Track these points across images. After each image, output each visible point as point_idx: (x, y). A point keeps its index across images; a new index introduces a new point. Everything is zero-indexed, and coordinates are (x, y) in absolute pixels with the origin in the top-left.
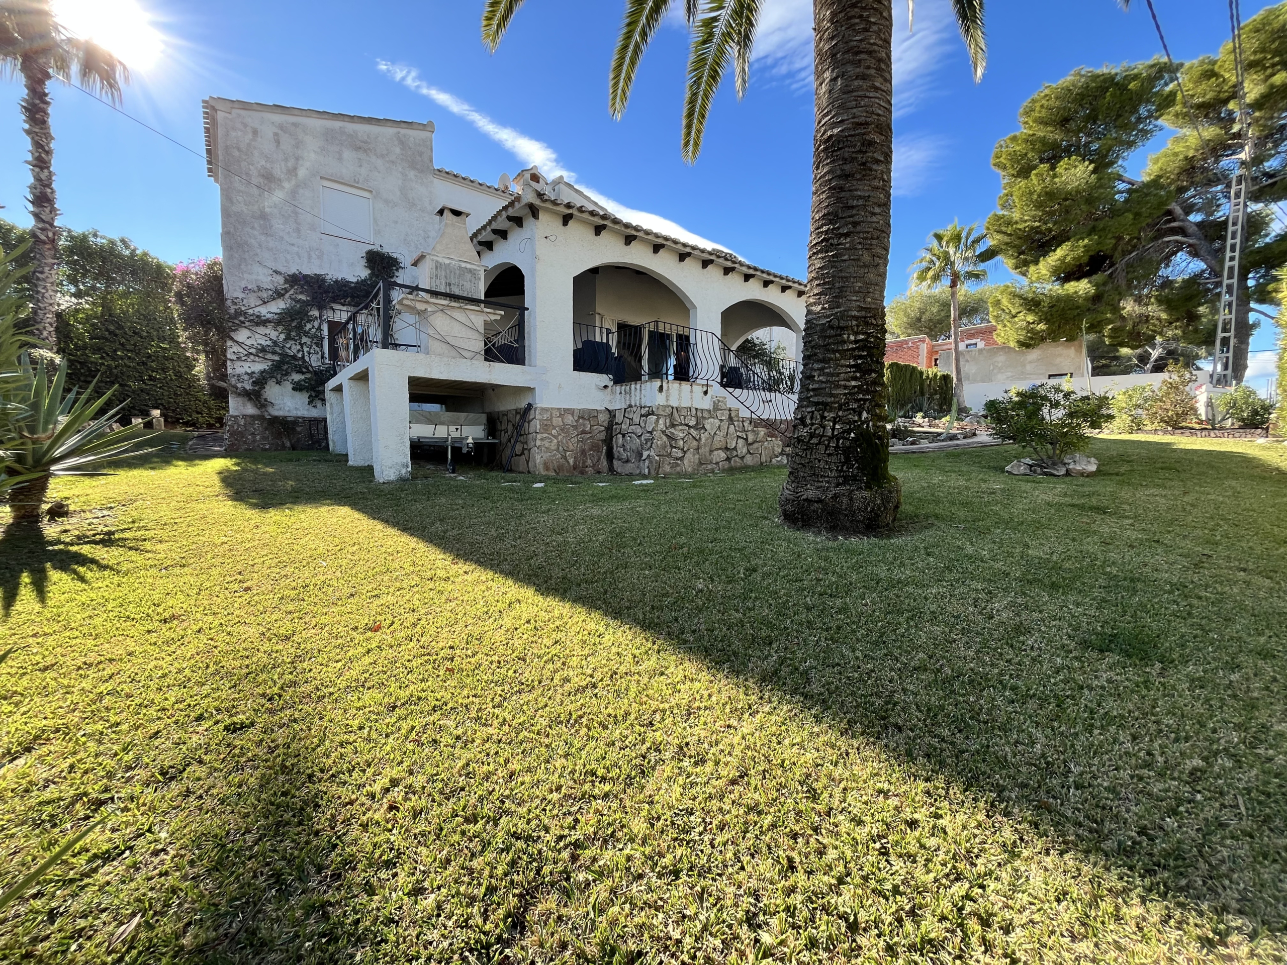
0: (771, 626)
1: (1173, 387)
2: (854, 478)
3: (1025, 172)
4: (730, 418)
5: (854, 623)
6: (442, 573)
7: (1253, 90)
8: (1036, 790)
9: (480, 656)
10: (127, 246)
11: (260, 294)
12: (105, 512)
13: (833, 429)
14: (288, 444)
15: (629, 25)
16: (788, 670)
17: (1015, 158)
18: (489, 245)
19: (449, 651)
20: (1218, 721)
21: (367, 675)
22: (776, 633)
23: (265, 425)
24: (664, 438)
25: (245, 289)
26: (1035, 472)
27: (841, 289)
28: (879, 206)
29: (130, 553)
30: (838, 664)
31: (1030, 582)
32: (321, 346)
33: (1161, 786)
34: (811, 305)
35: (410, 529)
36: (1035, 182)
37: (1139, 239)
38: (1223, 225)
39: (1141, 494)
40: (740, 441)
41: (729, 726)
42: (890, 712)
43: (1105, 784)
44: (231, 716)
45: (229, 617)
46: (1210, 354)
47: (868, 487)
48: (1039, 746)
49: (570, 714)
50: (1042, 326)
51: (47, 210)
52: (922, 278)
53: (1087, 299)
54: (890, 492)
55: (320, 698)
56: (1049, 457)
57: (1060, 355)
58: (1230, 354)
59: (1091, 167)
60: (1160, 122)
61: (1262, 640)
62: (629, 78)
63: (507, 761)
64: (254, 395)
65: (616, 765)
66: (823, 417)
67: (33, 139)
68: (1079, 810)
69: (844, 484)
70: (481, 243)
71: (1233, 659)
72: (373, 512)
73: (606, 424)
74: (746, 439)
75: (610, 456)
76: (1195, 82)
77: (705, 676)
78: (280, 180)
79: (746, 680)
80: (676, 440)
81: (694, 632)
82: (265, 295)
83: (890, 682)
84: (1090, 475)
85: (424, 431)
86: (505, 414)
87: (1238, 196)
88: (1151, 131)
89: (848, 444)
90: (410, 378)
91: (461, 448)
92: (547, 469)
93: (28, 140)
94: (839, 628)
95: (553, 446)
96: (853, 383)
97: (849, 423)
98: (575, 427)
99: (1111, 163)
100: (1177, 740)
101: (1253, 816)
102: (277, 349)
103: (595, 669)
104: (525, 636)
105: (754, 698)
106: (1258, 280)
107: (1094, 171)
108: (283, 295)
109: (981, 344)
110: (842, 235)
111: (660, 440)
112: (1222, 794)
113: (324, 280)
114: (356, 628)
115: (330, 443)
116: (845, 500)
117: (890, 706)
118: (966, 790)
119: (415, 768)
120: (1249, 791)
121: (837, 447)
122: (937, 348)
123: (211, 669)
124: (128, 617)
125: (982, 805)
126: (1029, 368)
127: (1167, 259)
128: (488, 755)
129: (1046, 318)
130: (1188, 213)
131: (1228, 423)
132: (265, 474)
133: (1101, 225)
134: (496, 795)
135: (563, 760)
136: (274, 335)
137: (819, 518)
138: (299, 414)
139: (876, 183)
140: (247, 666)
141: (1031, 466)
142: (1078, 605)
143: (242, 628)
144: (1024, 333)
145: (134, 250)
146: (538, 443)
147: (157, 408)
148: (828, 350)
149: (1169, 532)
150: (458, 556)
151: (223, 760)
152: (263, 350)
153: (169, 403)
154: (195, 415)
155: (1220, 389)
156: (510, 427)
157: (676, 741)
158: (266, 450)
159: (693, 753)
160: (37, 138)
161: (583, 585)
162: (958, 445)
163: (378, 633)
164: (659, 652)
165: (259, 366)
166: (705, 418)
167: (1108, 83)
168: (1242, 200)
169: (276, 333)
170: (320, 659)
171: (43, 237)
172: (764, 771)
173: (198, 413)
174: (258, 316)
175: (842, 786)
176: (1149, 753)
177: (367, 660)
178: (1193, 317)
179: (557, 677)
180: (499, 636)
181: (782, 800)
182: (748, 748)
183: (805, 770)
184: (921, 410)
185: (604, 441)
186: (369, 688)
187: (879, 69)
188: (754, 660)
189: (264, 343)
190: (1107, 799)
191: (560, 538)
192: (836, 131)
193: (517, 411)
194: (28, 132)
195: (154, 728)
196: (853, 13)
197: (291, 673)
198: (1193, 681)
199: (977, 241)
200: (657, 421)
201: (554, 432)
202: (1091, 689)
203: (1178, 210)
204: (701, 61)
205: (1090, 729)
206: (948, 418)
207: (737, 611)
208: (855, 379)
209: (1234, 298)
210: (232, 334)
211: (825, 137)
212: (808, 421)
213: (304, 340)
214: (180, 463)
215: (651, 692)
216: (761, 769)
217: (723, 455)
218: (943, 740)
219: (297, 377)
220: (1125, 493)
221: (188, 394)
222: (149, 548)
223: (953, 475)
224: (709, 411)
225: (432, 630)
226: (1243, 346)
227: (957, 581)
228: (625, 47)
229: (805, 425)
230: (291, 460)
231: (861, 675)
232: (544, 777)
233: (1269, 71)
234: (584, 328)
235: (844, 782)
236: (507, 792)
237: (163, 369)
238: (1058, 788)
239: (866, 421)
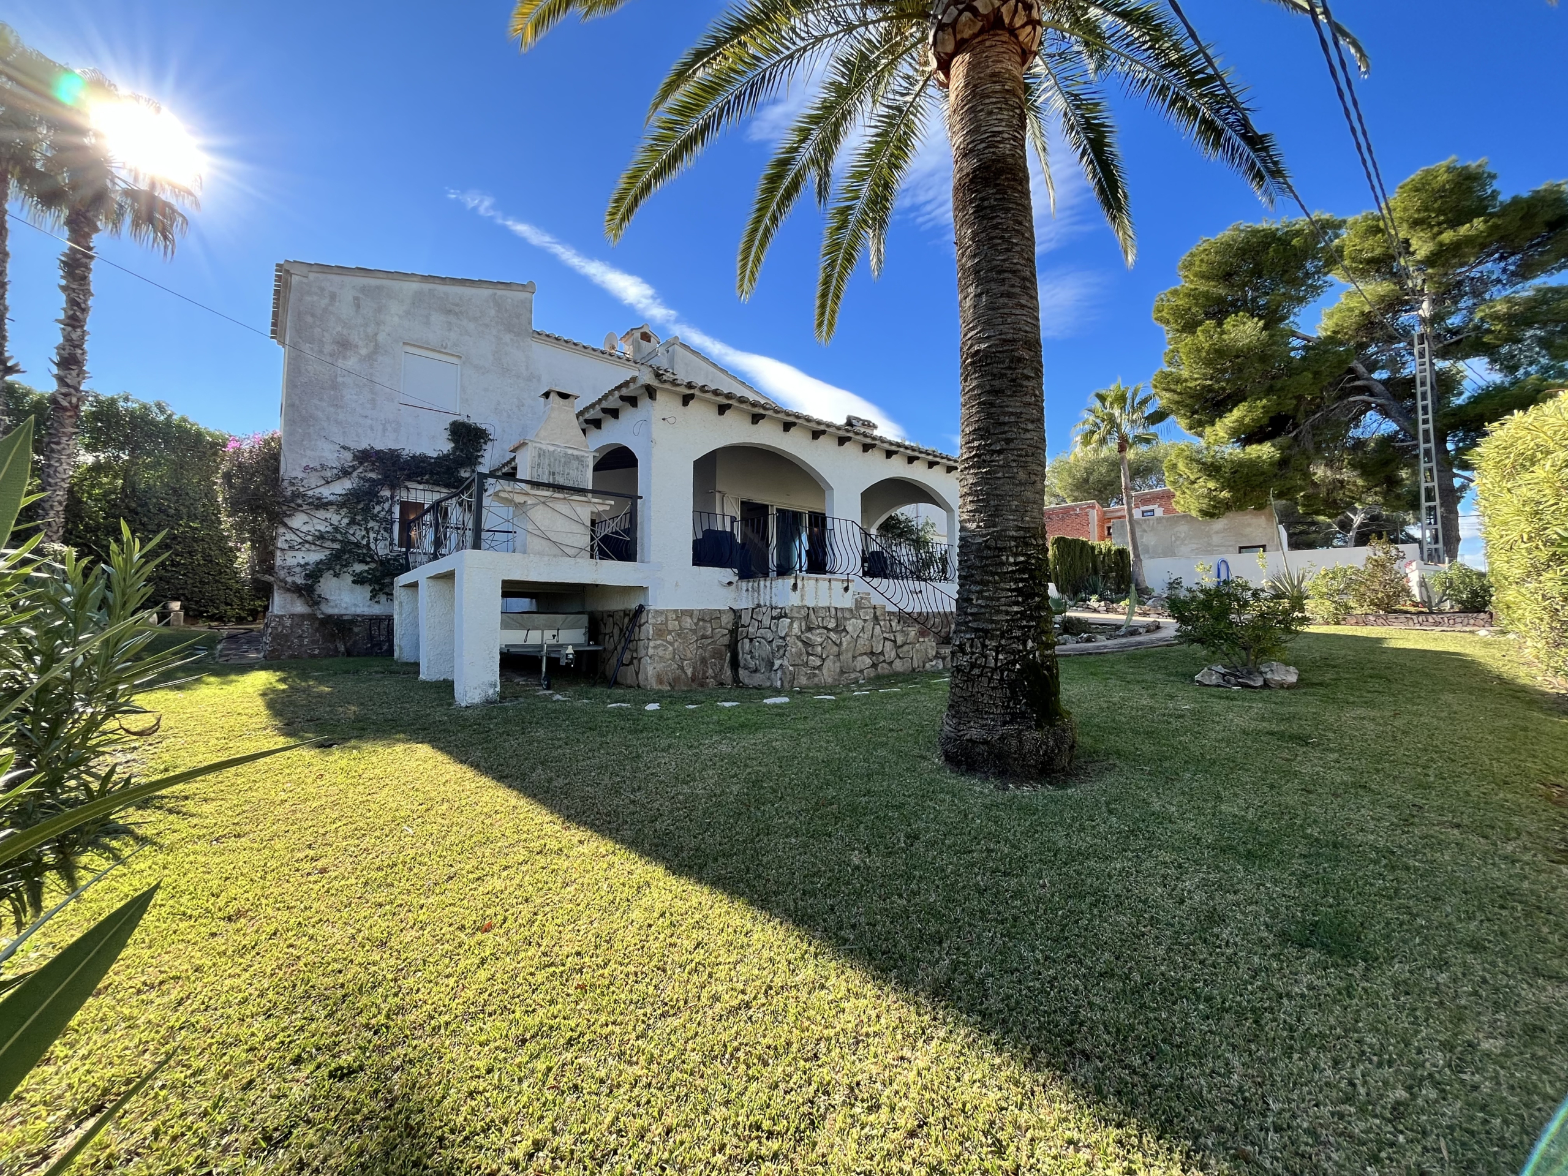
0: (938, 916)
1: (1378, 564)
2: (1023, 715)
3: (1190, 327)
4: (876, 618)
5: (1032, 912)
6: (554, 845)
7: (1422, 247)
8: (1233, 1135)
9: (612, 965)
10: (162, 410)
11: (323, 473)
12: (129, 756)
13: (996, 659)
14: (342, 648)
15: (759, 210)
16: (962, 978)
17: (1177, 313)
18: (597, 424)
19: (577, 959)
20: (1423, 1039)
21: (485, 996)
22: (947, 926)
23: (316, 625)
24: (800, 644)
25: (306, 468)
26: (1229, 682)
27: (997, 508)
28: (1032, 422)
29: (171, 817)
30: (1017, 970)
31: (1223, 851)
32: (391, 532)
33: (1362, 1125)
34: (965, 521)
35: (506, 777)
36: (1202, 338)
37: (1322, 398)
38: (1411, 382)
39: (1350, 714)
40: (888, 643)
41: (902, 1058)
42: (1076, 1035)
43: (1305, 1125)
44: (334, 1056)
45: (308, 913)
46: (1419, 520)
47: (1039, 726)
48: (1236, 1077)
49: (725, 1046)
50: (1225, 494)
51: (74, 373)
52: (1086, 442)
53: (1271, 464)
54: (1064, 731)
55: (436, 1030)
56: (1244, 665)
57: (1249, 525)
58: (1439, 526)
59: (1261, 324)
60: (1330, 277)
61: (1473, 925)
62: (758, 259)
63: (661, 1113)
64: (307, 591)
65: (782, 1115)
66: (984, 646)
67: (68, 296)
68: (1277, 1159)
69: (1011, 722)
70: (587, 421)
71: (1441, 952)
72: (460, 752)
73: (730, 626)
74: (895, 642)
75: (735, 664)
76: (1362, 237)
77: (870, 990)
78: (357, 346)
79: (916, 994)
80: (813, 646)
81: (854, 926)
82: (328, 474)
83: (1075, 993)
84: (1290, 687)
85: (516, 638)
86: (611, 615)
87: (1422, 355)
88: (1321, 287)
89: (1013, 676)
90: (504, 582)
91: (558, 659)
92: (660, 682)
93: (63, 297)
94: (1015, 919)
95: (668, 655)
96: (1016, 609)
97: (1013, 652)
98: (694, 632)
99: (1284, 318)
100: (1380, 1065)
101: (1455, 1161)
102: (339, 537)
103: (746, 983)
104: (662, 937)
105: (927, 1017)
106: (1456, 443)
107: (1265, 328)
108: (350, 473)
109: (1159, 512)
110: (994, 452)
111: (795, 647)
112: (1424, 1133)
113: (399, 456)
114: (463, 927)
115: (396, 648)
116: (1014, 742)
117: (1076, 1027)
118: (1159, 1138)
119: (559, 1125)
120: (1451, 1128)
121: (1002, 678)
122: (1109, 515)
123: (300, 990)
124: (184, 914)
125: (1177, 1156)
126: (1216, 539)
127: (1356, 419)
128: (638, 1105)
129: (1228, 485)
130: (1371, 371)
131: (1447, 606)
132: (320, 695)
133: (1279, 384)
134: (654, 1159)
135: (724, 1109)
136: (335, 519)
137: (986, 761)
138: (359, 611)
139: (1027, 399)
140: (342, 986)
141: (1224, 675)
142: (1276, 882)
143: (327, 929)
144: (1206, 501)
145: (170, 416)
146: (651, 651)
147: (177, 599)
148: (986, 572)
149: (1378, 771)
150: (568, 817)
151: (336, 1118)
152: (321, 537)
153: (193, 592)
154: (223, 607)
155: (1432, 566)
156: (616, 631)
157: (846, 1081)
158: (315, 656)
159: (866, 1096)
160: (73, 295)
161: (721, 860)
162: (1140, 643)
163: (491, 935)
164: (816, 955)
165: (315, 556)
166: (846, 619)
167: (1269, 238)
168: (1427, 359)
169: (339, 517)
170: (427, 974)
171: (65, 403)
172: (944, 1118)
173: (227, 604)
174: (319, 499)
175: (1029, 1135)
176: (1352, 1084)
177: (482, 975)
178: (1393, 482)
179: (704, 994)
180: (631, 937)
181: (966, 1156)
182: (925, 1088)
183: (988, 1116)
184: (1095, 592)
185: (728, 646)
186: (490, 1015)
187: (1024, 288)
188: (923, 965)
189: (323, 529)
190: (1307, 1144)
191: (686, 789)
192: (983, 346)
193: (626, 613)
194: (64, 289)
195: (246, 1075)
196: (993, 234)
197: (396, 995)
198: (1396, 985)
199: (1144, 402)
200: (791, 624)
201: (669, 637)
202: (1289, 996)
203: (1361, 369)
204: (835, 246)
205: (1288, 1052)
206: (1127, 601)
207: (900, 896)
208: (1017, 603)
209: (1434, 464)
210: (286, 520)
211: (972, 350)
212: (968, 649)
213: (371, 524)
214: (212, 679)
215: (812, 1013)
216: (941, 1115)
217: (868, 661)
218: (1134, 1072)
219: (359, 568)
220: (1329, 716)
221: (217, 581)
222: (194, 811)
223: (1137, 688)
224: (851, 610)
225: (551, 928)
226: (1452, 516)
227: (1144, 851)
228: (755, 231)
229: (964, 653)
230: (347, 672)
231: (1043, 984)
232: (704, 1133)
233: (1436, 229)
234: (705, 516)
235: (1031, 1131)
236: (666, 1155)
237: (190, 553)
238: (1256, 1132)
239: (1032, 651)
